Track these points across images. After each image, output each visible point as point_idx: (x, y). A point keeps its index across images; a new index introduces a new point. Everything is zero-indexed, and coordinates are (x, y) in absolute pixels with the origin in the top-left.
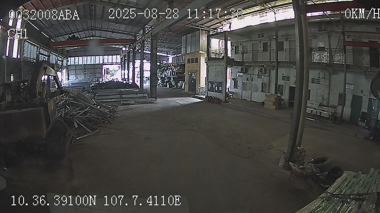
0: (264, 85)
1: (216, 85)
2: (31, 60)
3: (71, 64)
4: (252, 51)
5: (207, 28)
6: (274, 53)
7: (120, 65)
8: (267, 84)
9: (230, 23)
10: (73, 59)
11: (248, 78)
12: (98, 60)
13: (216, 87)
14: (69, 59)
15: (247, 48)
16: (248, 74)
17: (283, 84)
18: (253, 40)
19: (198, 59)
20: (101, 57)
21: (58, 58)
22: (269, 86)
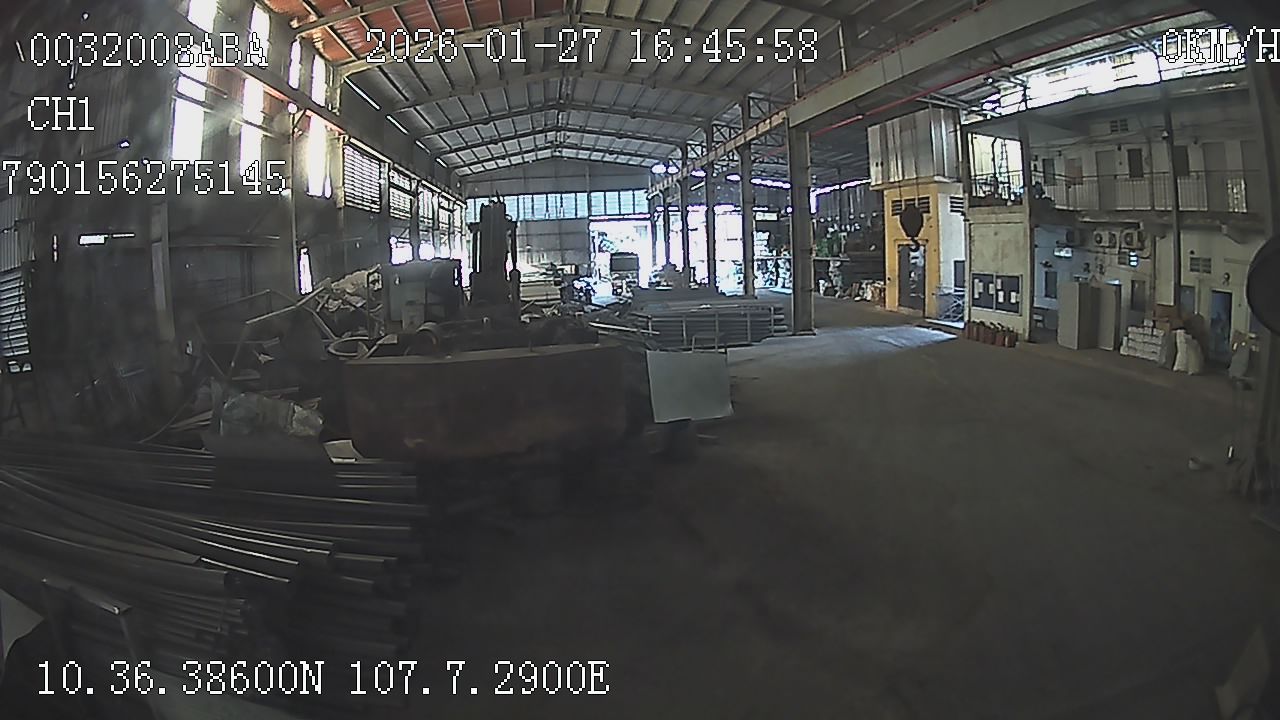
0: (1137, 286)
1: (999, 287)
2: (365, 203)
4: (1098, 176)
5: (950, 100)
6: (1166, 182)
7: (648, 223)
8: (1147, 286)
9: (1021, 85)
11: (1088, 264)
12: (572, 205)
13: (1001, 294)
14: (468, 201)
15: (1081, 168)
16: (1089, 251)
17: (1191, 285)
18: (1095, 142)
19: (928, 203)
20: (582, 197)
21: (441, 199)
22: (1154, 288)
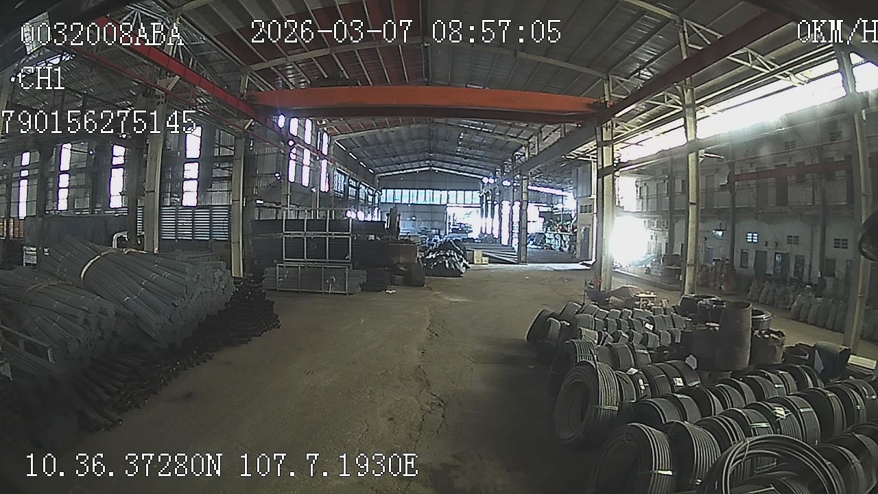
2: (339, 193)
3: (388, 201)
4: (657, 195)
7: (479, 209)
10: (390, 192)
12: (438, 197)
14: (384, 191)
19: (591, 208)
20: (444, 193)
21: (369, 190)
